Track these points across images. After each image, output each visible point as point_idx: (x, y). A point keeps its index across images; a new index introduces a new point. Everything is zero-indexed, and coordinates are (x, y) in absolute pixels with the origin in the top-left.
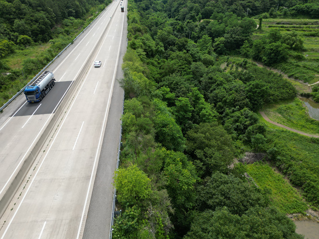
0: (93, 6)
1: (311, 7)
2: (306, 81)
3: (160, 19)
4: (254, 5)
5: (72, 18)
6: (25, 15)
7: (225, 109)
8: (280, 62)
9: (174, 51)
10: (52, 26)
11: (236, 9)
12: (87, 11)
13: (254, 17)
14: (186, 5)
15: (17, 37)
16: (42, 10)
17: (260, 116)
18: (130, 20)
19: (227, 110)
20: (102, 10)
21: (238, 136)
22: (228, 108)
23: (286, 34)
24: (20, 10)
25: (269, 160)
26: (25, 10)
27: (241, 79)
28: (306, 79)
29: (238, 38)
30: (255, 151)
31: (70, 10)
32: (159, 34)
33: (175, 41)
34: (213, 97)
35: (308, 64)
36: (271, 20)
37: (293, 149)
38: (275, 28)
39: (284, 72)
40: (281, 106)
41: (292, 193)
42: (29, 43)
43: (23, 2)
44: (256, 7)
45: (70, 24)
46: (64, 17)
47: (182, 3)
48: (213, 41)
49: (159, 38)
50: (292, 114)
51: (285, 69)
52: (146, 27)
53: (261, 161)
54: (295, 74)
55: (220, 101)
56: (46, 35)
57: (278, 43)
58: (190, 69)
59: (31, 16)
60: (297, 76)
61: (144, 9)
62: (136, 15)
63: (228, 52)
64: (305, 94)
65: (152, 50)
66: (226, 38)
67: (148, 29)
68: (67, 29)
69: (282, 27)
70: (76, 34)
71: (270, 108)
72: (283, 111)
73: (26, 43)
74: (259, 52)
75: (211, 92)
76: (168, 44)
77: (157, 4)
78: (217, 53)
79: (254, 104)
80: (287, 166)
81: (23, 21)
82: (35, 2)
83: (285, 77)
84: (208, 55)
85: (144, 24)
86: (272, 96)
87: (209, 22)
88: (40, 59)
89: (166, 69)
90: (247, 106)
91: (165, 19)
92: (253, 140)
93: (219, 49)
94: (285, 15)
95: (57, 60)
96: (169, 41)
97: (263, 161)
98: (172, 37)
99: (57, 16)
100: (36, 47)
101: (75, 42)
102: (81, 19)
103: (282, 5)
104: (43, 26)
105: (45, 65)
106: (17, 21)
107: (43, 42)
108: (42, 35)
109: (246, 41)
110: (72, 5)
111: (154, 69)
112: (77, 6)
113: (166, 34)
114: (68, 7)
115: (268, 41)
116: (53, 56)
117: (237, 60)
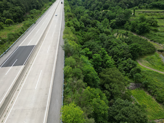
0: (46, 3)
1: (160, 3)
2: (160, 43)
3: (81, 10)
4: (130, 2)
5: (34, 9)
6: (9, 8)
7: (118, 59)
8: (145, 33)
9: (90, 27)
10: (24, 14)
11: (121, 5)
12: (43, 6)
13: (131, 9)
14: (95, 3)
15: (5, 20)
16: (18, 5)
17: (137, 62)
18: (66, 11)
19: (120, 60)
20: (51, 5)
21: (126, 74)
22: (120, 59)
23: (149, 18)
24: (6, 5)
25: (144, 88)
26: (9, 5)
27: (126, 42)
28: (160, 42)
29: (123, 20)
30: (136, 82)
31: (34, 5)
32: (81, 18)
33: (90, 22)
34: (112, 52)
35: (161, 34)
36: (140, 10)
37: (156, 81)
38: (142, 15)
39: (148, 38)
40: (148, 57)
41: (157, 107)
42: (11, 23)
43: (8, 1)
44: (131, 3)
45: (34, 13)
46: (30, 9)
47: (93, 1)
48: (110, 22)
49: (81, 20)
50: (154, 61)
51: (149, 36)
52: (74, 14)
53: (139, 88)
54: (154, 39)
55: (115, 55)
56: (21, 19)
57: (144, 23)
58: (99, 37)
59: (13, 8)
60: (155, 40)
61: (72, 5)
62: (69, 8)
63: (118, 27)
64: (160, 50)
65: (78, 27)
66: (116, 20)
67: (75, 15)
68: (32, 15)
69: (146, 14)
70: (37, 18)
71: (142, 58)
72: (149, 60)
73: (10, 23)
74: (134, 28)
75: (110, 49)
76: (87, 23)
77: (79, 2)
78: (112, 28)
79: (133, 56)
80: (154, 91)
81: (8, 12)
82: (15, 1)
83: (149, 41)
84: (107, 29)
85: (73, 13)
86: (143, 51)
87: (107, 12)
88: (17, 33)
89: (86, 37)
90: (130, 57)
91: (84, 10)
92: (134, 76)
93: (113, 26)
94: (147, 8)
95: (26, 33)
96: (87, 22)
97: (140, 88)
98: (88, 20)
99: (27, 8)
100: (15, 26)
101: (37, 23)
102: (39, 10)
103: (145, 2)
104: (19, 14)
105: (20, 36)
106: (5, 11)
107: (19, 23)
108: (19, 19)
109: (127, 22)
110: (35, 2)
111: (79, 37)
112: (38, 3)
113: (85, 18)
114: (32, 4)
115: (139, 21)
116: (24, 31)
117: (123, 32)
